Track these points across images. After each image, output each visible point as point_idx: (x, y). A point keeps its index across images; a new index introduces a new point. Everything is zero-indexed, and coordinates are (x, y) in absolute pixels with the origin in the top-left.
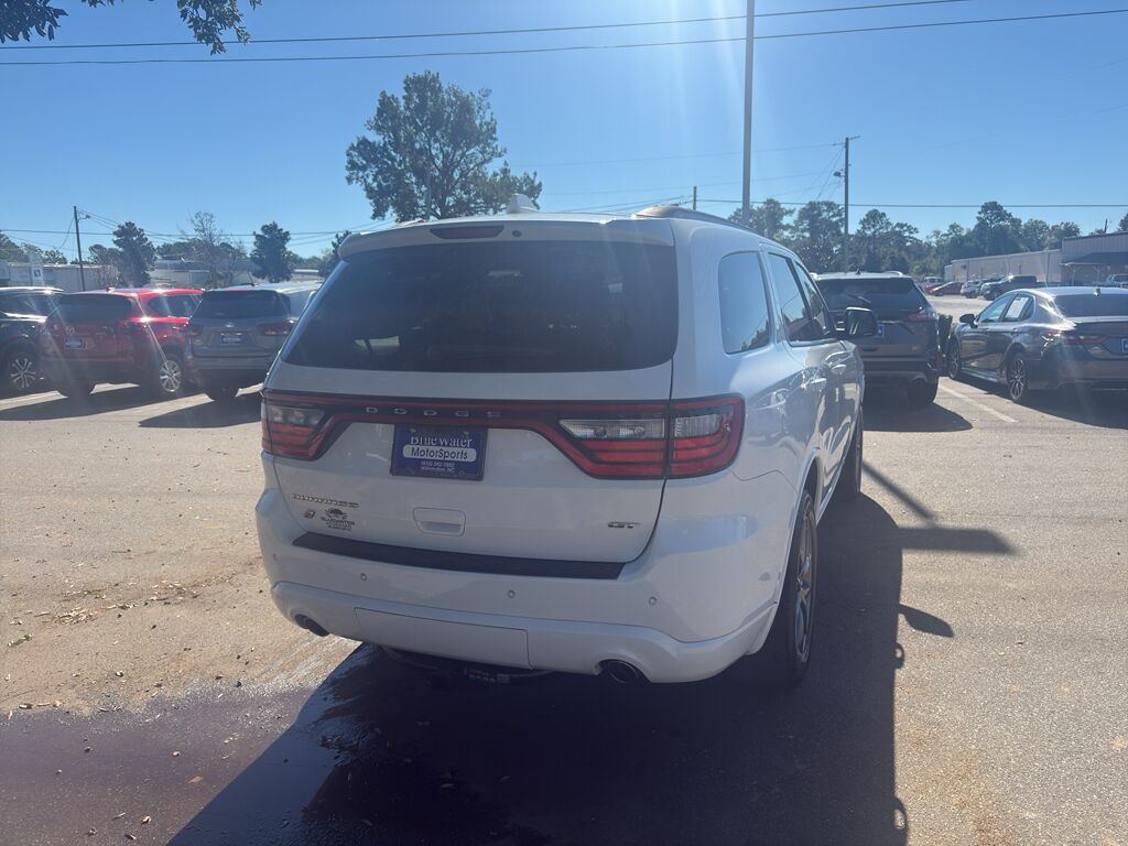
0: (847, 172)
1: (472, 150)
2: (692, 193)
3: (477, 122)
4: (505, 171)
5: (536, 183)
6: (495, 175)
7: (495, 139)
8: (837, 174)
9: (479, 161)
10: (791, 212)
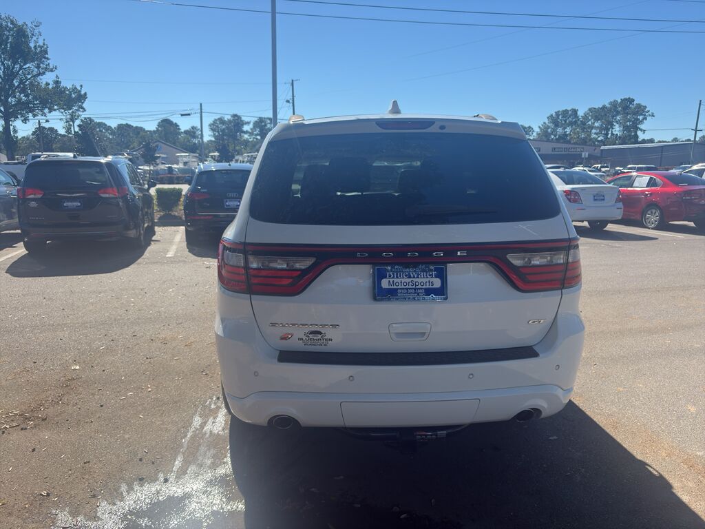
0: (293, 101)
1: (27, 65)
2: (199, 108)
3: (32, 45)
4: (57, 82)
5: (83, 93)
6: (48, 84)
7: (48, 59)
8: (288, 101)
9: (35, 73)
10: (248, 123)
